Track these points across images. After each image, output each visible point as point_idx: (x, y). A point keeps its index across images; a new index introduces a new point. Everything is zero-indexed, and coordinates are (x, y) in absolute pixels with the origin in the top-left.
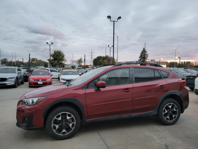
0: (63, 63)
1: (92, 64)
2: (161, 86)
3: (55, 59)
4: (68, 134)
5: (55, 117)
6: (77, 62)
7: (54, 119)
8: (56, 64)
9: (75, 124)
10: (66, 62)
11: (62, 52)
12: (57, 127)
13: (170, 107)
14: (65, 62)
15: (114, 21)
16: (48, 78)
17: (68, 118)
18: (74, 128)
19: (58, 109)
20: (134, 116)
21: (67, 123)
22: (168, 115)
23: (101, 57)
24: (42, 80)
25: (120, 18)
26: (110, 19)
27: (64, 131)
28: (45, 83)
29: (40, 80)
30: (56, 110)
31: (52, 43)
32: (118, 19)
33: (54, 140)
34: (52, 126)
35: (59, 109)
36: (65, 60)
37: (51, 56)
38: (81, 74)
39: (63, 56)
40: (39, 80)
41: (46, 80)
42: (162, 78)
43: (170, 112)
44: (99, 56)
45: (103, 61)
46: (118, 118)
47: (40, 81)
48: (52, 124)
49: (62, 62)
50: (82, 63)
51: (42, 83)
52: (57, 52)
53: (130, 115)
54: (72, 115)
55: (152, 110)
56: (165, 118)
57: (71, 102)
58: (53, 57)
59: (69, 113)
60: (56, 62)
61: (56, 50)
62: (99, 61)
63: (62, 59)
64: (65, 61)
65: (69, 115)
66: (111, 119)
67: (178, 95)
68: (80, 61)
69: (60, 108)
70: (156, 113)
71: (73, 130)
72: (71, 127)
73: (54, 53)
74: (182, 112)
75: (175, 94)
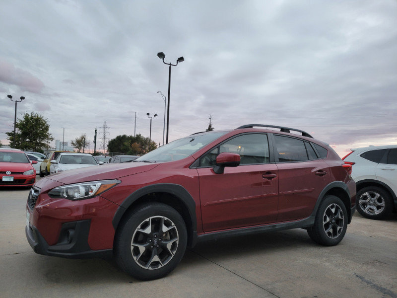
0: (46, 143)
1: (105, 151)
2: (319, 171)
3: (25, 135)
4: (163, 265)
5: (139, 227)
6: (73, 143)
7: (137, 231)
8: (28, 145)
9: (177, 242)
10: (52, 141)
11: (43, 119)
12: (142, 249)
13: (333, 210)
14: (50, 141)
15: (170, 64)
16: (29, 170)
17: (165, 229)
18: (174, 252)
19: (145, 209)
20: (280, 227)
21: (162, 242)
22: (330, 226)
23: (124, 136)
24: (12, 173)
25: (181, 59)
26: (163, 59)
27: (156, 258)
28: (19, 180)
29: (9, 173)
30: (142, 210)
31: (22, 98)
32: (177, 61)
33: (131, 282)
34: (132, 248)
35: (147, 208)
36: (50, 137)
37: (16, 126)
38: (102, 163)
39: (47, 128)
40: (5, 173)
41: (22, 173)
42: (318, 158)
43: (333, 221)
44: (122, 135)
45: (131, 144)
46: (254, 231)
47: (8, 175)
48: (132, 244)
49: (43, 142)
50: (86, 146)
51: (12, 179)
52: (32, 118)
53: (273, 226)
54: (173, 224)
55: (306, 217)
56: (326, 232)
57: (173, 193)
58: (20, 129)
59: (166, 219)
60: (27, 140)
61: (30, 115)
62: (123, 145)
63: (42, 134)
64: (50, 139)
65: (167, 224)
66: (242, 232)
67: (345, 189)
68: (81, 143)
69: (149, 207)
70: (313, 222)
71: (173, 256)
72: (169, 250)
73: (23, 119)
74: (349, 222)
75: (341, 187)
